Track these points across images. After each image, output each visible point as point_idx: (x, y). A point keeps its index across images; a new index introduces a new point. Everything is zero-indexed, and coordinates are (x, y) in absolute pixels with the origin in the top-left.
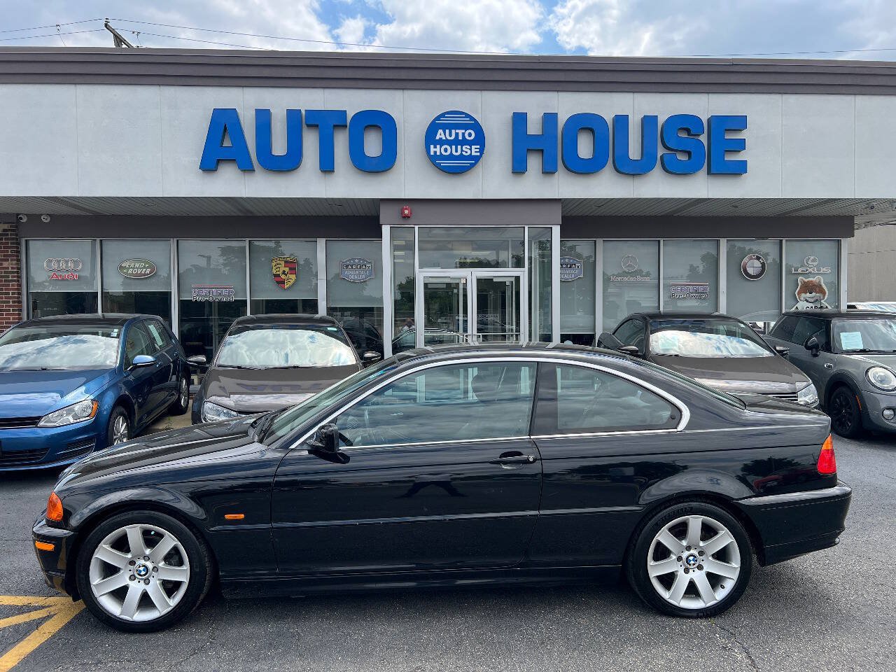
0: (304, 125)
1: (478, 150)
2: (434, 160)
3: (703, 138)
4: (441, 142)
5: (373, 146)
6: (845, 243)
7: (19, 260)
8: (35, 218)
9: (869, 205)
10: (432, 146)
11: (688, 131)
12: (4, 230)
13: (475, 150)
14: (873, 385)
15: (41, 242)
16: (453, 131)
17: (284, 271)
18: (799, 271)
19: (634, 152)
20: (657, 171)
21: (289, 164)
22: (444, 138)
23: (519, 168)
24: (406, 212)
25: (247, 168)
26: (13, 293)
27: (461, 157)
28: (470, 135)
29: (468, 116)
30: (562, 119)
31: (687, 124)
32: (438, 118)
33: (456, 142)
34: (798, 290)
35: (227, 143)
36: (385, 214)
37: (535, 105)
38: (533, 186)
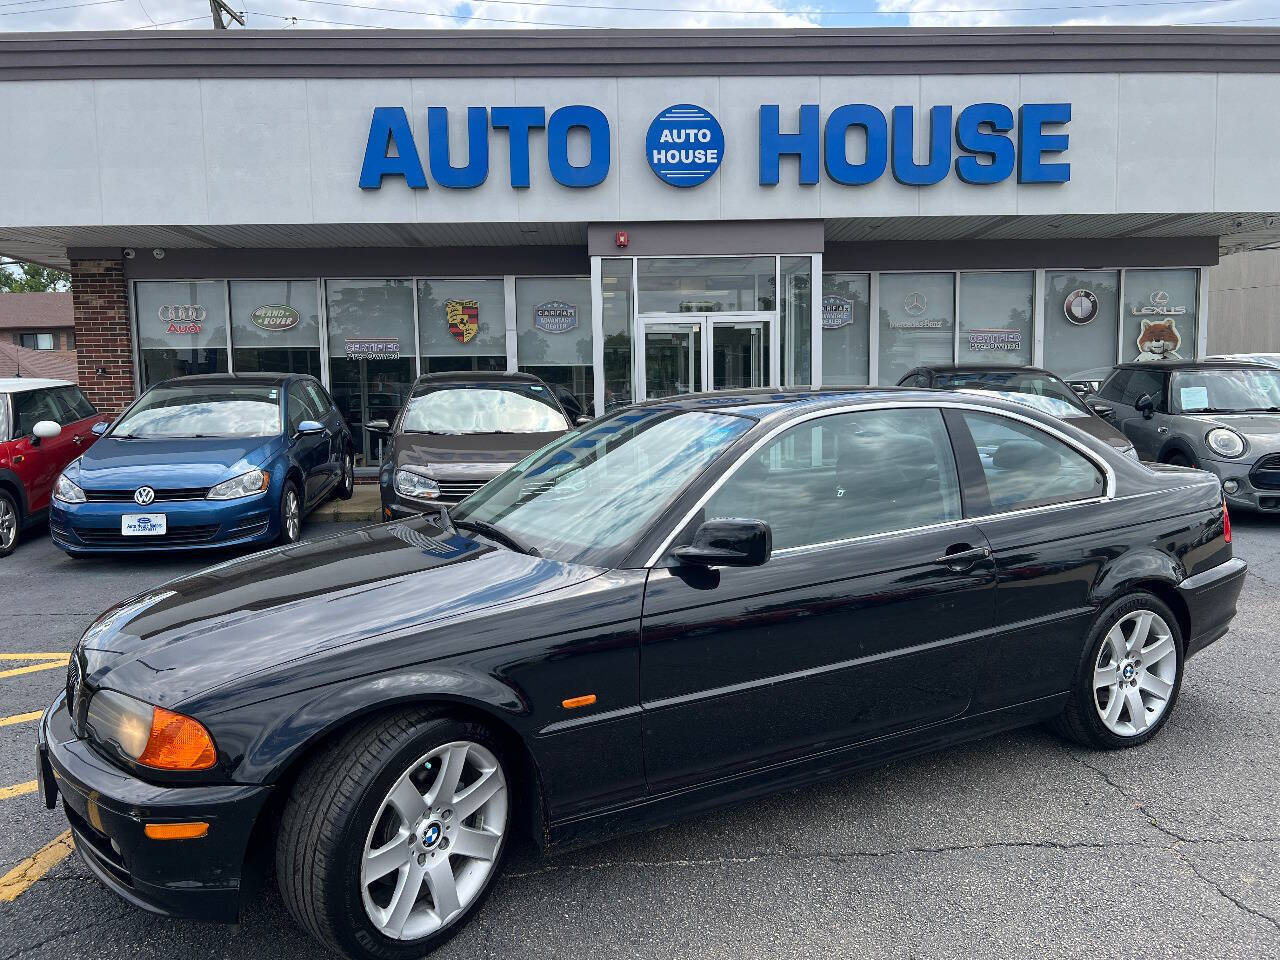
0: (490, 129)
1: (715, 156)
2: (657, 169)
3: (1013, 135)
4: (668, 146)
5: (579, 152)
6: (1207, 272)
7: (127, 308)
8: (144, 253)
9: (1237, 221)
10: (655, 152)
11: (992, 125)
12: (107, 269)
13: (711, 156)
14: (1215, 452)
15: (153, 284)
16: (683, 131)
17: (462, 319)
18: (1144, 311)
19: (920, 155)
20: (951, 179)
21: (472, 179)
22: (671, 141)
23: (768, 180)
24: (622, 239)
25: (419, 186)
26: (122, 351)
27: (694, 165)
28: (704, 136)
29: (701, 110)
30: (825, 113)
31: (990, 117)
32: (663, 114)
33: (687, 146)
34: (1141, 336)
35: (393, 153)
36: (595, 241)
37: (789, 94)
38: (788, 201)
